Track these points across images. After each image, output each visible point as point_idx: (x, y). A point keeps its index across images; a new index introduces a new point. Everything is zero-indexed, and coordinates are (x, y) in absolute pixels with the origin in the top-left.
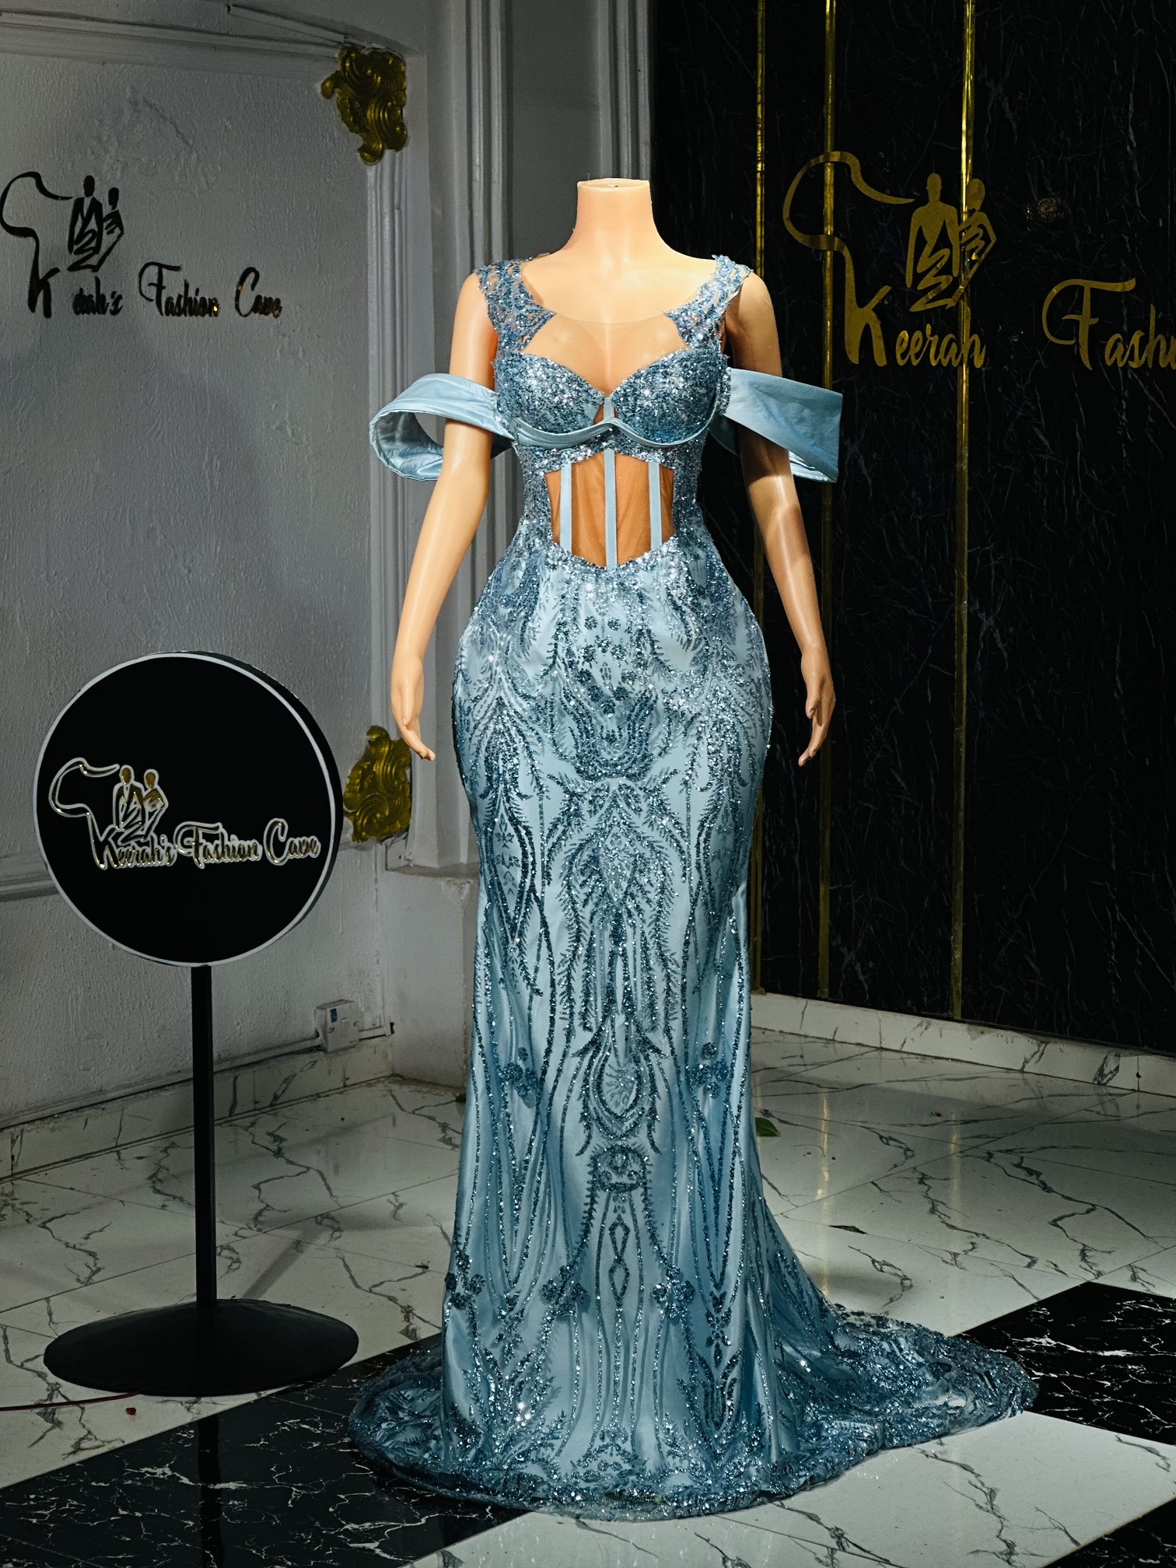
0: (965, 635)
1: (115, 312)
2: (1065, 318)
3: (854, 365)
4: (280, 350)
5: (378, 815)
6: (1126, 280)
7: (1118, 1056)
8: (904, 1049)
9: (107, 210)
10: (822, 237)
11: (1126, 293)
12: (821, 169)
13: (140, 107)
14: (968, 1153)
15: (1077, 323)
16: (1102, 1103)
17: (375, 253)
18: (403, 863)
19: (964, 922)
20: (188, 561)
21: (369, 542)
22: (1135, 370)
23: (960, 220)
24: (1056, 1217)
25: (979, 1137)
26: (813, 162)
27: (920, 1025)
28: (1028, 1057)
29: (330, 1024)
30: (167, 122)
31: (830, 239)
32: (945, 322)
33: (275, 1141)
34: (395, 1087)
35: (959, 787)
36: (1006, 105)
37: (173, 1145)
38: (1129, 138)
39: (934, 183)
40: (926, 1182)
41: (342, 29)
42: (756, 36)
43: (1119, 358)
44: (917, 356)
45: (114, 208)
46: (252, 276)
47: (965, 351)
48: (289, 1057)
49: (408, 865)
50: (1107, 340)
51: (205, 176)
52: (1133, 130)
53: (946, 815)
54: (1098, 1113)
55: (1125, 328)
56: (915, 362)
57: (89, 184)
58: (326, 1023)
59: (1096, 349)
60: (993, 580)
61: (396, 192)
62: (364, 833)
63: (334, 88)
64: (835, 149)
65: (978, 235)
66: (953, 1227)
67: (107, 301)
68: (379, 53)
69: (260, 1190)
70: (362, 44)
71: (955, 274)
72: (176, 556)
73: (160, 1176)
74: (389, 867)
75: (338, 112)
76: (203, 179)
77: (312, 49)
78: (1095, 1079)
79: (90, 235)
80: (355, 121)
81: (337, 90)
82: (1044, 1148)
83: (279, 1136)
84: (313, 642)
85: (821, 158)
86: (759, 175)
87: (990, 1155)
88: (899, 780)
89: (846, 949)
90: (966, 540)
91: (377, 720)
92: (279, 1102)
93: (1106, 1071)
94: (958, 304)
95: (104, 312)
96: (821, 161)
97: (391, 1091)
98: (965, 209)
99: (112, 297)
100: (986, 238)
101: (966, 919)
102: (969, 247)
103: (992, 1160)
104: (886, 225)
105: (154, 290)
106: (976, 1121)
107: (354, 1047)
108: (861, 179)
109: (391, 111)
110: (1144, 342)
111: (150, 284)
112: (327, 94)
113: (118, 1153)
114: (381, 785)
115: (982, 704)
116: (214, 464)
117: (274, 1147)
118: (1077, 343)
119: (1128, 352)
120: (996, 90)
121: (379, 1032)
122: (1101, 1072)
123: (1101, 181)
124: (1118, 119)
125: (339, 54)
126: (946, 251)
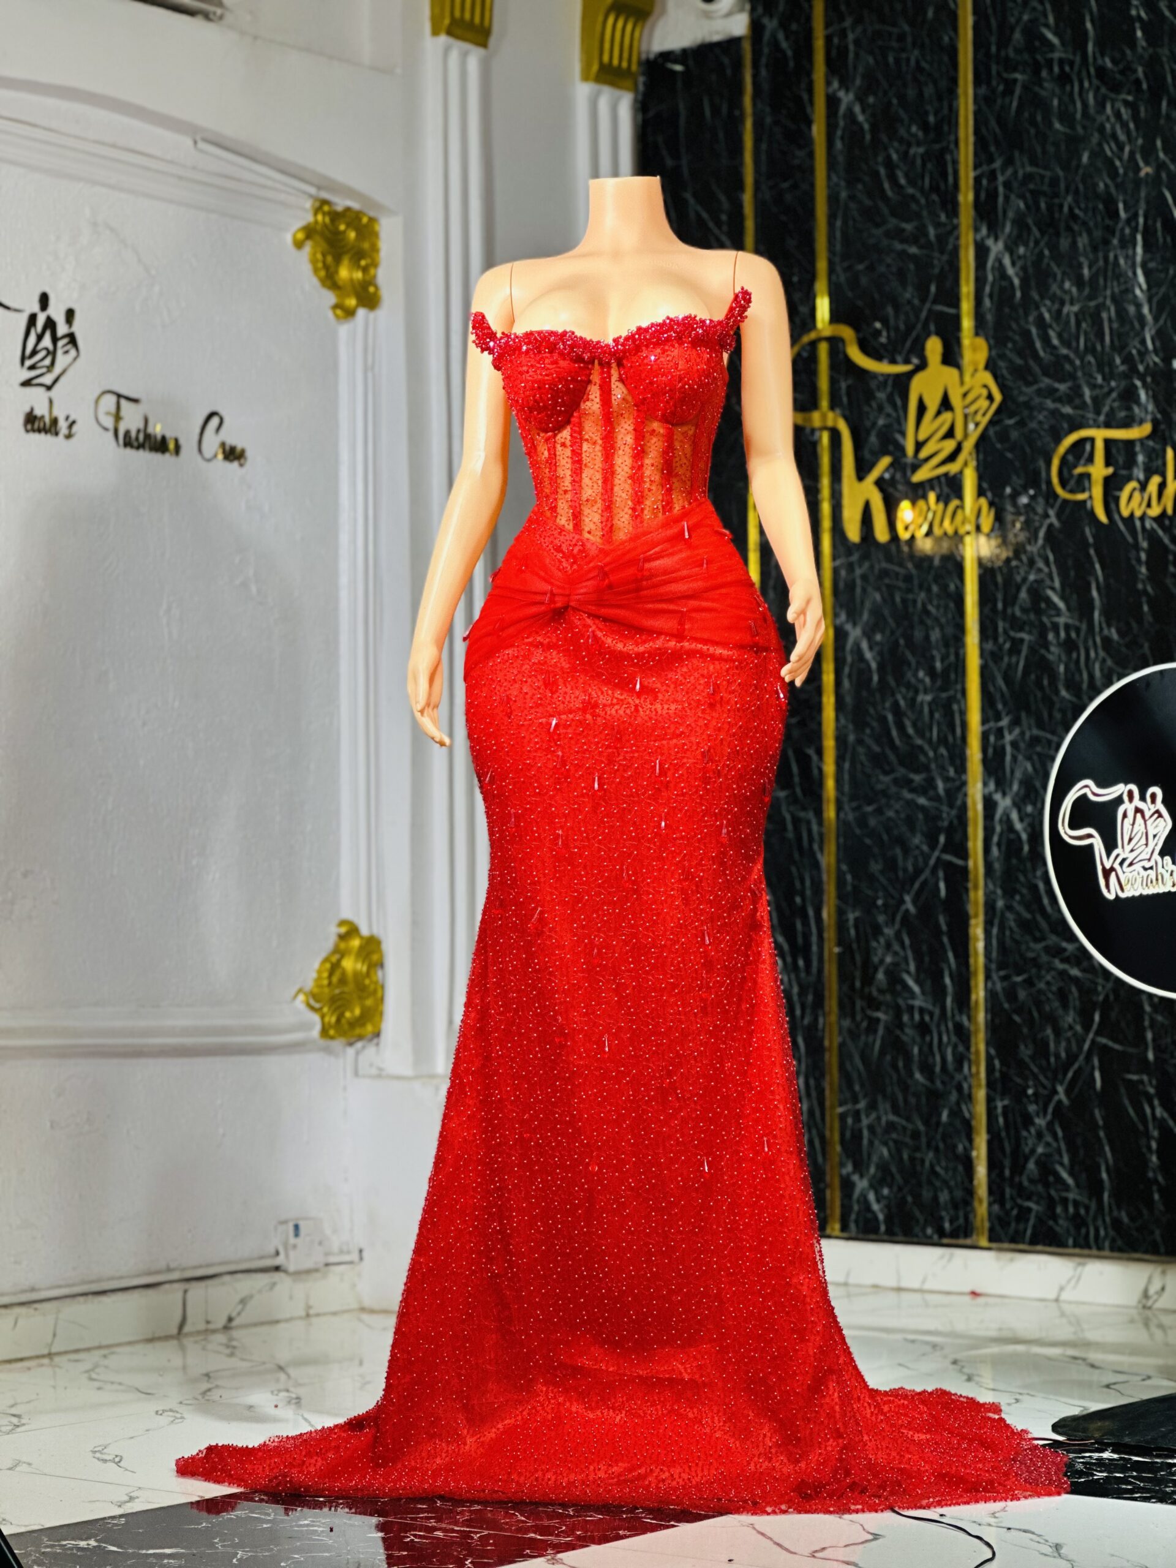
0: (980, 822)
1: (69, 436)
2: (1079, 470)
3: (854, 544)
4: (246, 503)
5: (348, 1014)
6: (1141, 422)
7: (1164, 1273)
8: (925, 1287)
9: (62, 329)
10: (817, 415)
11: (1141, 439)
13: (100, 229)
15: (1088, 476)
17: (346, 413)
18: (374, 1071)
19: (987, 1134)
21: (339, 720)
22: (1156, 519)
23: (962, 383)
24: (1107, 1382)
26: (807, 338)
27: (942, 1257)
28: (1064, 1283)
29: (292, 1240)
30: (129, 249)
31: (826, 416)
33: (228, 1348)
35: (976, 986)
36: (1007, 261)
38: (1138, 281)
39: (934, 347)
40: (958, 1363)
41: (315, 181)
42: (743, 220)
43: (1136, 507)
45: (69, 328)
46: (215, 421)
48: (245, 1274)
49: (380, 1073)
50: (1121, 489)
51: (169, 310)
52: (1142, 272)
57: (44, 300)
58: (288, 1237)
59: (1111, 499)
60: (1008, 758)
61: (370, 353)
62: (332, 1032)
63: (307, 238)
64: (830, 324)
65: (981, 395)
67: (61, 424)
68: (352, 211)
70: (335, 200)
71: (959, 440)
74: (361, 1072)
75: (310, 265)
76: (165, 312)
78: (1139, 1302)
79: (43, 353)
80: (329, 279)
81: (310, 242)
83: (231, 1346)
85: (814, 335)
88: (912, 984)
89: (857, 1176)
91: (347, 914)
92: (234, 1324)
93: (1152, 1291)
94: (962, 469)
95: (57, 434)
96: (814, 338)
98: (968, 370)
99: (67, 418)
100: (990, 397)
101: (990, 1129)
102: (973, 409)
104: (884, 396)
105: (111, 419)
107: (316, 1270)
108: (857, 351)
109: (365, 270)
110: (1162, 487)
111: (108, 413)
112: (299, 245)
113: (51, 1359)
114: (351, 982)
115: (999, 892)
116: (173, 612)
117: (227, 1352)
118: (1091, 497)
119: (1145, 501)
120: (996, 247)
121: (347, 1258)
122: (1146, 1295)
123: (1111, 329)
124: (1126, 263)
125: (313, 206)
126: (947, 416)
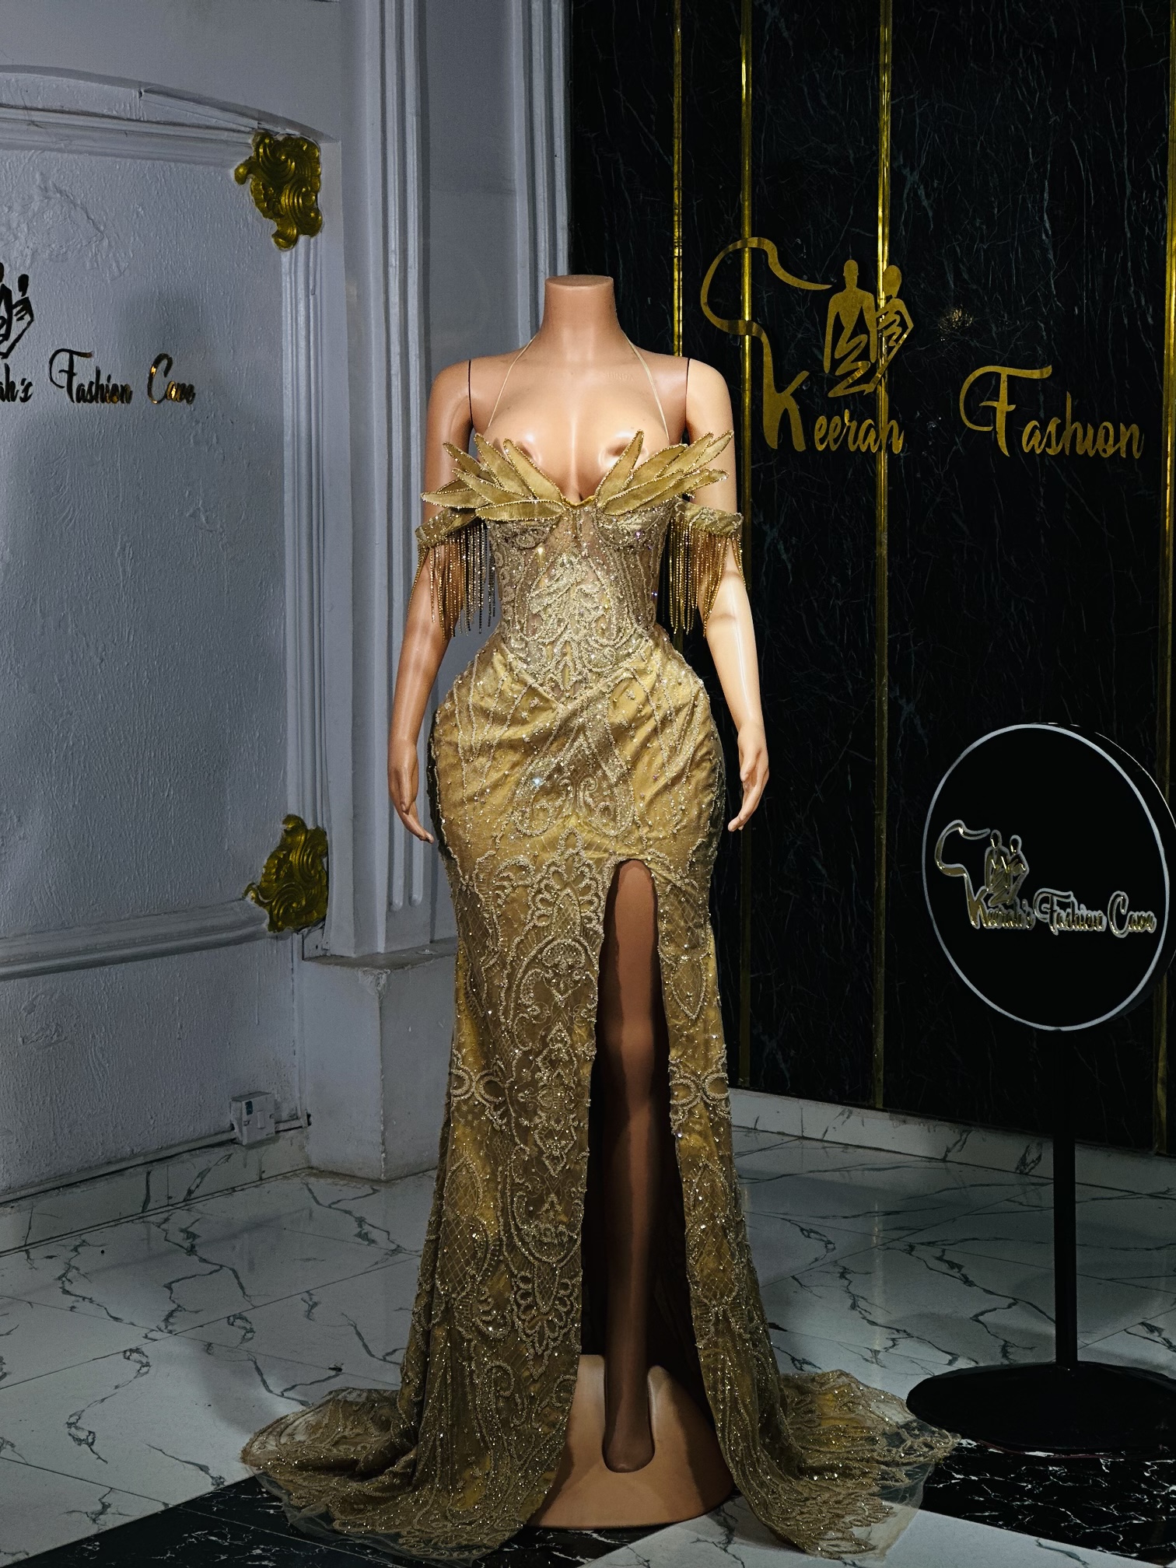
0: (885, 723)
1: (25, 399)
2: (984, 404)
3: (773, 449)
4: (194, 437)
5: (294, 905)
6: (1041, 367)
7: (1040, 1145)
8: (825, 1139)
10: (740, 322)
11: (1042, 381)
12: (739, 254)
13: (51, 194)
14: (891, 1245)
15: (995, 409)
16: (1025, 1193)
17: (289, 338)
18: (320, 952)
19: (885, 1009)
20: (100, 649)
21: (284, 630)
22: (1054, 458)
23: (877, 310)
24: (979, 1311)
25: (901, 1229)
26: (731, 247)
27: (842, 1114)
28: (950, 1146)
29: (245, 1117)
30: (78, 209)
31: (749, 325)
32: (864, 407)
33: (188, 1238)
34: (312, 1180)
35: (879, 874)
36: (922, 192)
37: (84, 1243)
38: (1045, 227)
39: (851, 269)
40: (848, 1276)
41: (256, 116)
42: (672, 122)
43: (1036, 446)
44: (836, 441)
45: (23, 295)
46: (164, 363)
47: (884, 436)
48: (204, 1150)
49: (325, 956)
50: (1024, 427)
51: (117, 262)
52: (1049, 219)
53: (867, 903)
54: (1021, 1204)
55: (1042, 415)
56: (834, 448)
58: (241, 1113)
59: (1013, 437)
60: (913, 666)
61: (311, 278)
62: (280, 923)
63: (249, 172)
64: (753, 236)
65: (895, 321)
66: (873, 1323)
67: (17, 388)
68: (293, 139)
69: (170, 1289)
70: (276, 130)
71: (873, 361)
72: (88, 646)
73: (70, 1275)
74: (306, 956)
75: (252, 198)
76: (114, 265)
77: (224, 135)
78: (1017, 1168)
80: (270, 208)
81: (251, 175)
82: (967, 1240)
83: (192, 1233)
84: (228, 731)
85: (739, 244)
86: (676, 260)
87: (912, 1248)
88: (820, 867)
89: (767, 1037)
90: (886, 625)
91: (293, 810)
92: (193, 1196)
93: (1029, 1160)
94: (876, 389)
95: (14, 400)
96: (739, 247)
97: (307, 1185)
98: (882, 295)
99: (24, 380)
100: (903, 324)
101: (888, 1007)
102: (887, 333)
103: (913, 1253)
104: (803, 311)
105: (65, 376)
106: (897, 1213)
107: (268, 1140)
108: (779, 265)
109: (306, 197)
110: (1060, 429)
111: (60, 371)
112: (241, 180)
113: (27, 1251)
114: (298, 874)
115: (902, 790)
116: (127, 551)
117: (187, 1244)
118: (995, 428)
119: (1045, 440)
120: (912, 178)
121: (296, 1124)
122: (1023, 1161)
123: (1017, 269)
124: (1033, 207)
125: (253, 140)
126: (864, 337)
